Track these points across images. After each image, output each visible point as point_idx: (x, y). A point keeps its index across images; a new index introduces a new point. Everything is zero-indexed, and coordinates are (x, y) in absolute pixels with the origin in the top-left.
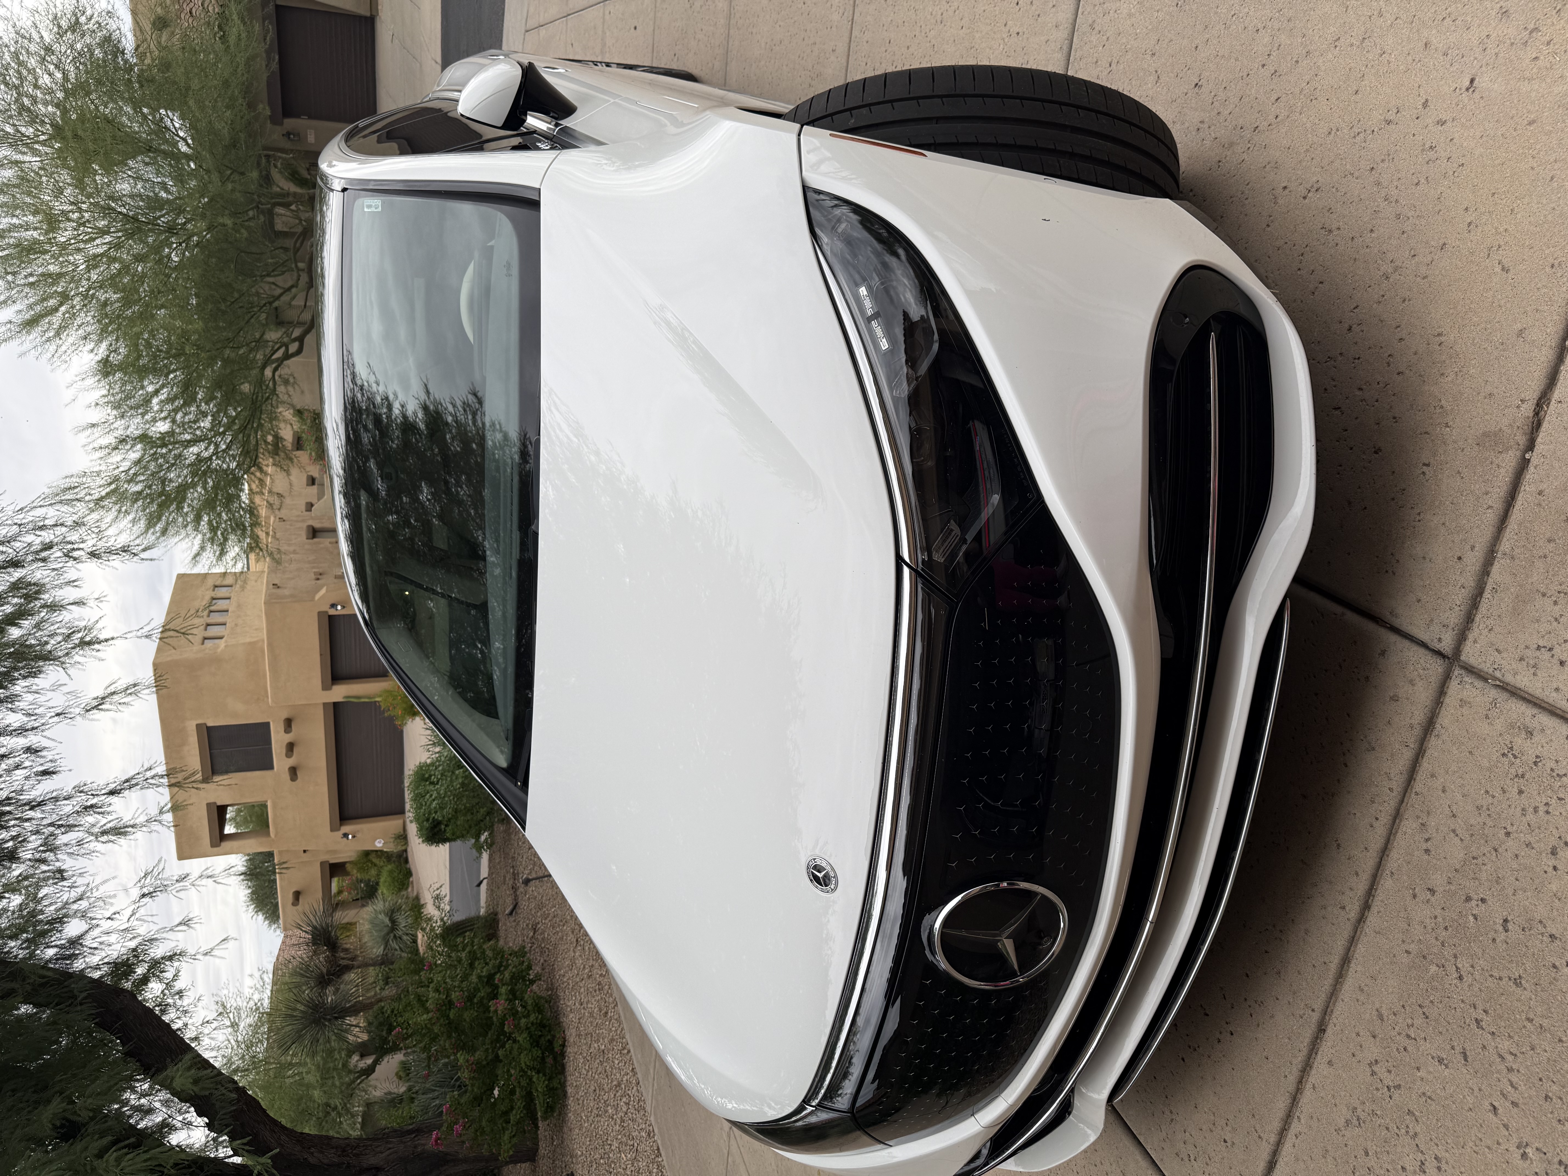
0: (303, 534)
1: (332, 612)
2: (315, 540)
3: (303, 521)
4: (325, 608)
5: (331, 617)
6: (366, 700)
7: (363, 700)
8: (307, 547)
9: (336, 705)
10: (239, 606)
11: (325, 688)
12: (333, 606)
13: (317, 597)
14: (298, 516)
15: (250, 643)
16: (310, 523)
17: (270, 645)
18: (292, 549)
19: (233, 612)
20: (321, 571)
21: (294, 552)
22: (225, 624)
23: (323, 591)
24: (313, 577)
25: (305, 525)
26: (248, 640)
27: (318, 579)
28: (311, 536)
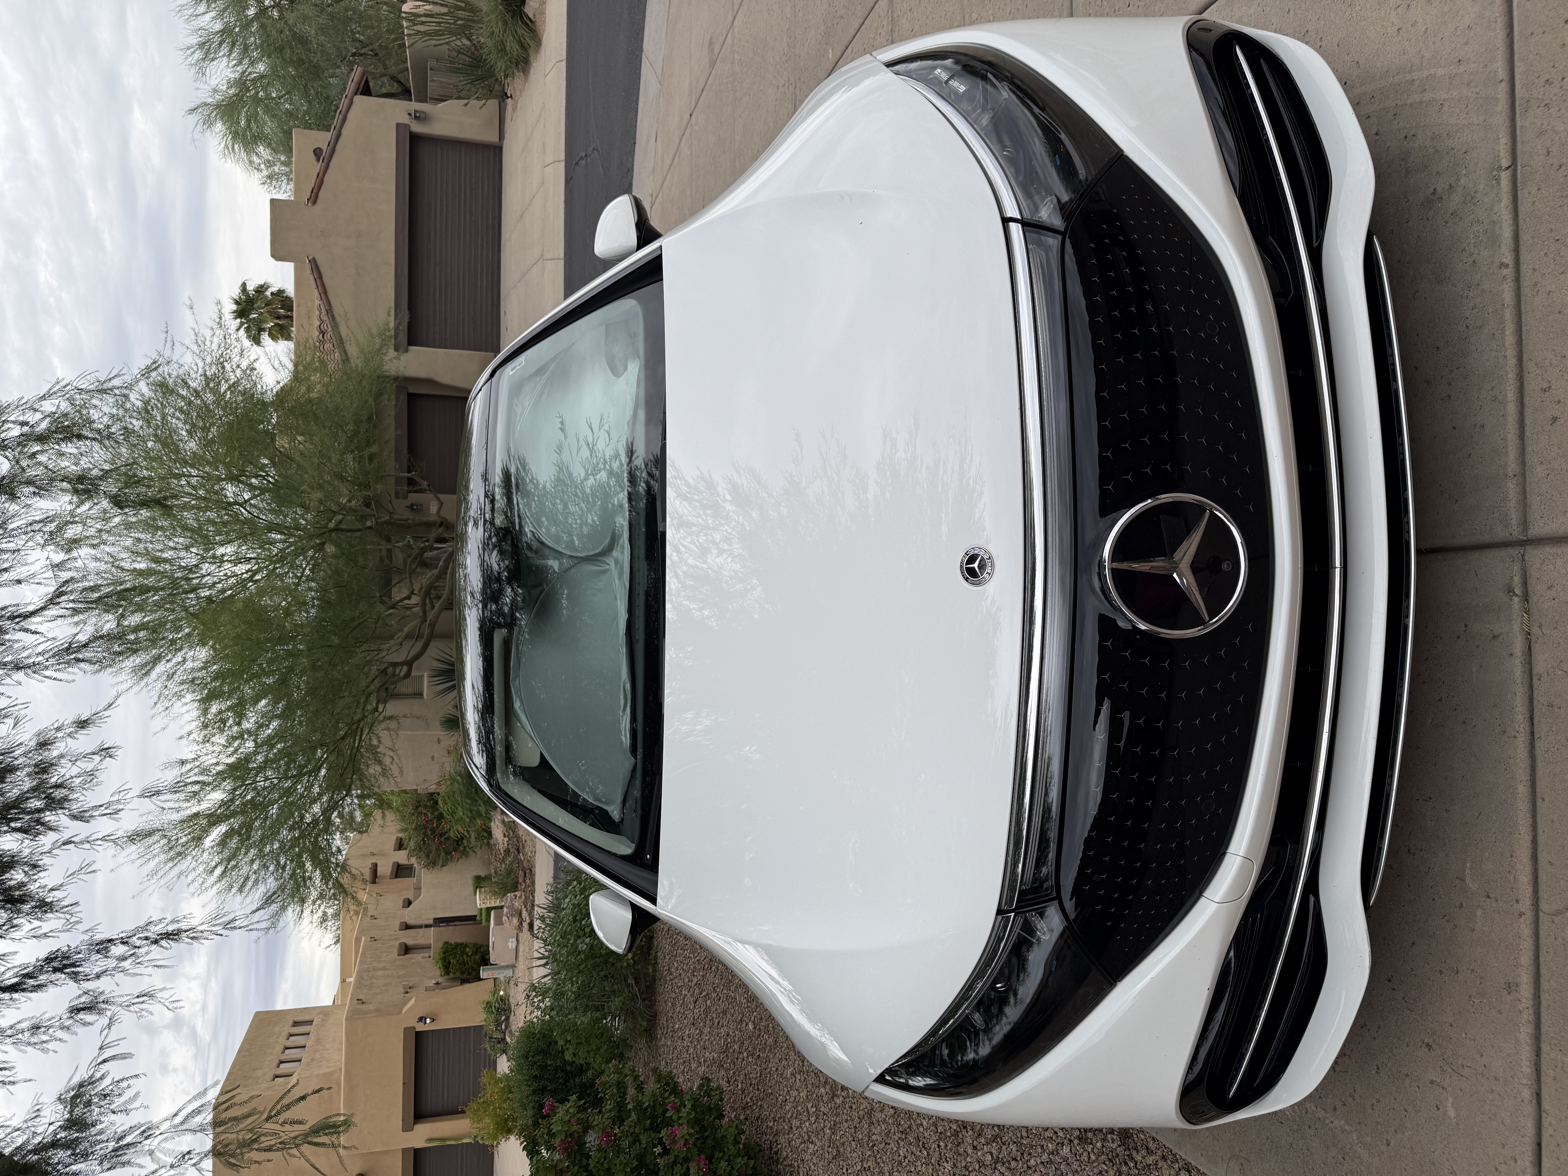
0: (395, 952)
1: (420, 1027)
2: (407, 956)
3: (396, 939)
4: (413, 1023)
5: (419, 1035)
6: (452, 1143)
7: (448, 1143)
8: (398, 963)
9: (417, 1152)
10: (318, 1040)
11: (407, 1128)
12: (422, 1019)
13: (404, 1011)
14: (391, 935)
15: (326, 1074)
16: (404, 940)
17: (347, 1073)
18: (381, 966)
19: (311, 1046)
20: (411, 984)
21: (384, 968)
22: (300, 1061)
23: (413, 1001)
24: (402, 990)
25: (397, 943)
26: (323, 1071)
27: (407, 993)
28: (403, 952)
